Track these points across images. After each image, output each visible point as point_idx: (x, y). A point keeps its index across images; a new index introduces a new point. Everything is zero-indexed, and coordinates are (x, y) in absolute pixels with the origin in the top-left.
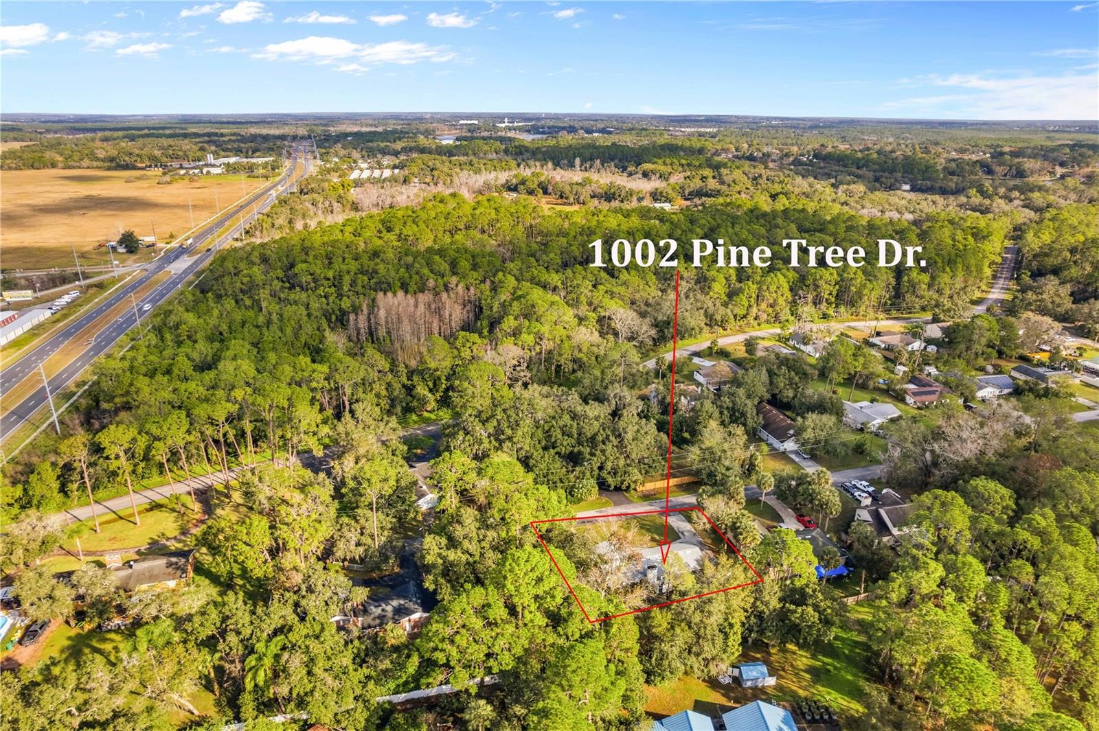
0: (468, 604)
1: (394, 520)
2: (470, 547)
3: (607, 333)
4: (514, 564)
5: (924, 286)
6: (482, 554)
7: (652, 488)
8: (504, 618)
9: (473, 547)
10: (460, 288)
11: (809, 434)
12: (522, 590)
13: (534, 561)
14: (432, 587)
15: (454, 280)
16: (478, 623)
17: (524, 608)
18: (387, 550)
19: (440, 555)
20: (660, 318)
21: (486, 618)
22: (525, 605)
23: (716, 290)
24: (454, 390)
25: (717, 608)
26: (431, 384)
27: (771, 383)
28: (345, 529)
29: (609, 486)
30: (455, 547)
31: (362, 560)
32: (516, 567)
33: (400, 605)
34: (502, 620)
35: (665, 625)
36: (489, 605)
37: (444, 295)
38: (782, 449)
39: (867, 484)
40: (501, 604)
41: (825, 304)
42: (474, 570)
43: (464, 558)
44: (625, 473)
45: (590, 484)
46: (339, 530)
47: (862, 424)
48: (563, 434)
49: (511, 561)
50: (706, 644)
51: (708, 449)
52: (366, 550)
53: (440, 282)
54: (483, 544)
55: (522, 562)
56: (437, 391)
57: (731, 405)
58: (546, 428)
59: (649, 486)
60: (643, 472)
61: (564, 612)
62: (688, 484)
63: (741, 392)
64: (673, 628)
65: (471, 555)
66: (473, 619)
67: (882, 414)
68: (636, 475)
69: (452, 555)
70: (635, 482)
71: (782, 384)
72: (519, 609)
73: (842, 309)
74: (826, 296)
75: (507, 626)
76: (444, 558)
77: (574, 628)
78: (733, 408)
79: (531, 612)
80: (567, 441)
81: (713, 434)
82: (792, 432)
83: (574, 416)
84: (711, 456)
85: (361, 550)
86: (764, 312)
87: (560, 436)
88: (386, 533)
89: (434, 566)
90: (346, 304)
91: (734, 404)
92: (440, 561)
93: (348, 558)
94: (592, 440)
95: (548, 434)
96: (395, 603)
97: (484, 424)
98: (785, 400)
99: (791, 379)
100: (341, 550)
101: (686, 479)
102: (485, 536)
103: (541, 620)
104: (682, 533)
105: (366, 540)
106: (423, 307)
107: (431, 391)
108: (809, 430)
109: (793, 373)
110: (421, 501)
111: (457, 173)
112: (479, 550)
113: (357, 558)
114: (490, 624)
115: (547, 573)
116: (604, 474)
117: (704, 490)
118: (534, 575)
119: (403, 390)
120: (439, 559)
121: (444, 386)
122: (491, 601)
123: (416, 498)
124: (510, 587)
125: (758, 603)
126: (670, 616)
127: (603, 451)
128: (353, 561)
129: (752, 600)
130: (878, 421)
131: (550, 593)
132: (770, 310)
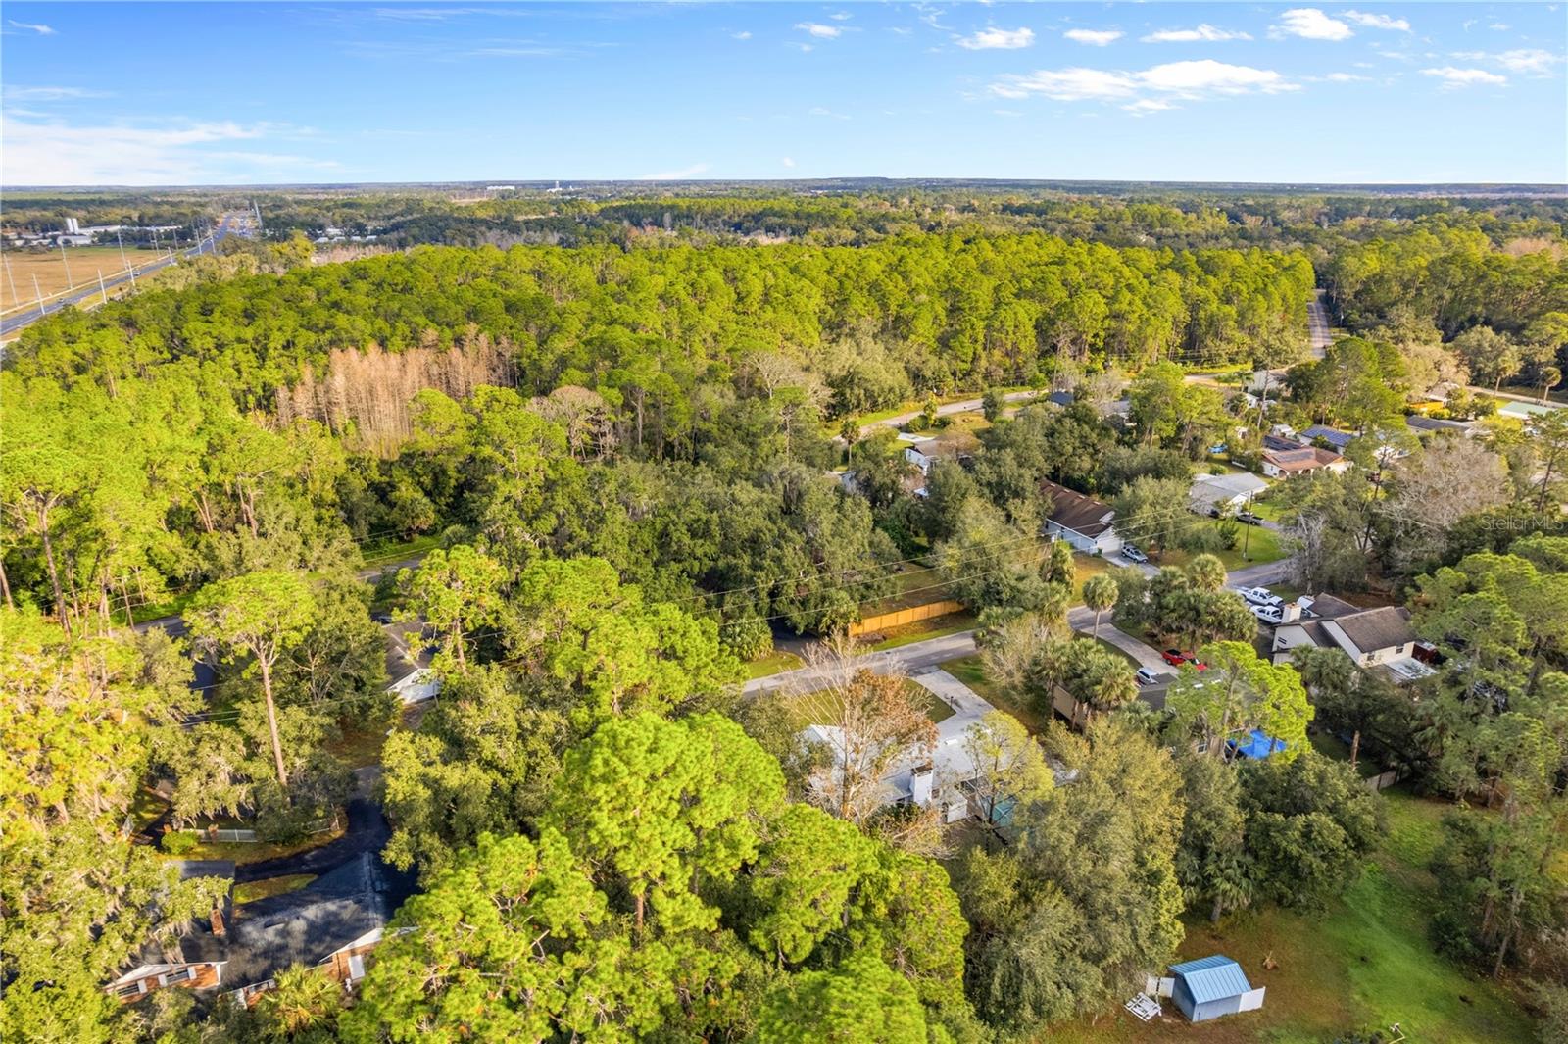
0: (485, 888)
1: (327, 720)
2: (500, 752)
3: (749, 396)
4: (615, 761)
5: (1231, 323)
6: (531, 768)
7: (876, 628)
8: (596, 920)
9: (508, 753)
10: (484, 339)
11: (1144, 515)
12: (644, 833)
13: (671, 750)
14: (404, 861)
15: (472, 328)
16: (513, 945)
17: (651, 885)
18: (311, 788)
19: (425, 780)
20: (835, 372)
21: (539, 926)
22: (655, 875)
23: (921, 331)
24: (472, 489)
25: (1119, 834)
26: (427, 480)
27: (1053, 448)
28: (205, 749)
29: (795, 628)
30: (462, 757)
31: (249, 816)
32: (622, 767)
33: (329, 914)
34: (589, 925)
35: (1009, 894)
36: (547, 888)
37: (455, 352)
38: (1094, 549)
39: (1265, 591)
40: (583, 879)
41: (1087, 353)
42: (513, 808)
43: (486, 779)
44: (824, 599)
45: (756, 627)
46: (192, 753)
47: (1217, 503)
48: (694, 535)
49: (607, 752)
50: (1113, 928)
51: (976, 545)
52: (255, 793)
53: (448, 334)
54: (534, 743)
55: (639, 753)
56: (441, 494)
57: (994, 479)
58: (659, 527)
59: (871, 625)
60: (857, 596)
61: (760, 886)
62: (942, 617)
63: (1008, 455)
64: (1026, 897)
65: (503, 772)
66: (499, 935)
67: (1243, 489)
68: (846, 603)
69: (453, 777)
70: (844, 616)
71: (1069, 449)
72: (638, 891)
73: (1114, 362)
74: (1090, 340)
75: (605, 944)
76: (434, 785)
77: (797, 929)
78: (999, 484)
79: (672, 895)
80: (702, 548)
81: (978, 520)
82: (1106, 519)
83: (712, 506)
84: (981, 561)
85: (242, 791)
86: (999, 365)
87: (686, 540)
88: (306, 749)
89: (409, 807)
90: (272, 375)
91: (1000, 477)
92: (424, 793)
93: (210, 813)
94: (754, 543)
95: (663, 538)
96: (312, 912)
97: (530, 524)
98: (1077, 475)
99: (1083, 438)
100: (189, 798)
101: (937, 609)
102: (535, 723)
103: (704, 917)
104: (956, 702)
105: (259, 769)
106: (416, 371)
107: (428, 494)
108: (1146, 507)
109: (1086, 428)
110: (399, 686)
111: (483, 234)
112: (523, 758)
113: (234, 811)
114: (555, 948)
115: (710, 780)
116: (782, 605)
117: (988, 617)
118: (671, 787)
119: (373, 496)
120: (421, 787)
121: (452, 483)
122: (555, 876)
123: (388, 678)
124: (608, 825)
125: (1197, 817)
126: (1014, 867)
127: (778, 560)
128: (223, 818)
129: (1183, 810)
130: (1240, 499)
131: (721, 835)
132: (1008, 362)
